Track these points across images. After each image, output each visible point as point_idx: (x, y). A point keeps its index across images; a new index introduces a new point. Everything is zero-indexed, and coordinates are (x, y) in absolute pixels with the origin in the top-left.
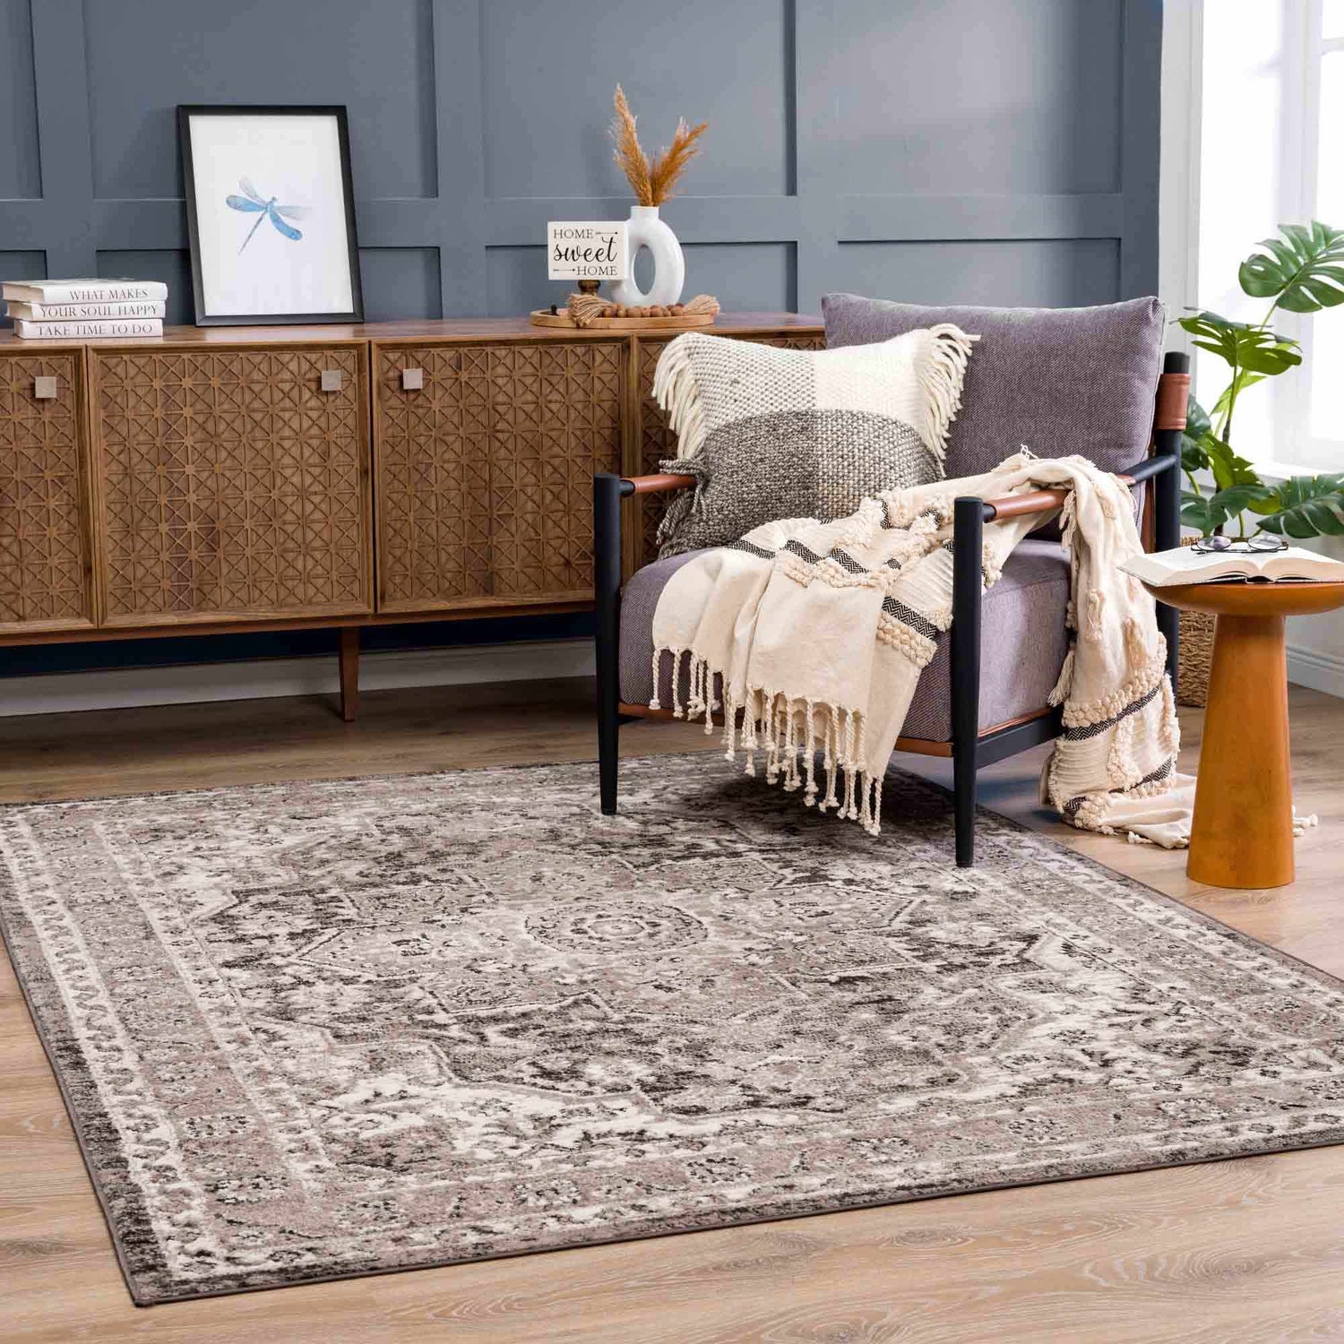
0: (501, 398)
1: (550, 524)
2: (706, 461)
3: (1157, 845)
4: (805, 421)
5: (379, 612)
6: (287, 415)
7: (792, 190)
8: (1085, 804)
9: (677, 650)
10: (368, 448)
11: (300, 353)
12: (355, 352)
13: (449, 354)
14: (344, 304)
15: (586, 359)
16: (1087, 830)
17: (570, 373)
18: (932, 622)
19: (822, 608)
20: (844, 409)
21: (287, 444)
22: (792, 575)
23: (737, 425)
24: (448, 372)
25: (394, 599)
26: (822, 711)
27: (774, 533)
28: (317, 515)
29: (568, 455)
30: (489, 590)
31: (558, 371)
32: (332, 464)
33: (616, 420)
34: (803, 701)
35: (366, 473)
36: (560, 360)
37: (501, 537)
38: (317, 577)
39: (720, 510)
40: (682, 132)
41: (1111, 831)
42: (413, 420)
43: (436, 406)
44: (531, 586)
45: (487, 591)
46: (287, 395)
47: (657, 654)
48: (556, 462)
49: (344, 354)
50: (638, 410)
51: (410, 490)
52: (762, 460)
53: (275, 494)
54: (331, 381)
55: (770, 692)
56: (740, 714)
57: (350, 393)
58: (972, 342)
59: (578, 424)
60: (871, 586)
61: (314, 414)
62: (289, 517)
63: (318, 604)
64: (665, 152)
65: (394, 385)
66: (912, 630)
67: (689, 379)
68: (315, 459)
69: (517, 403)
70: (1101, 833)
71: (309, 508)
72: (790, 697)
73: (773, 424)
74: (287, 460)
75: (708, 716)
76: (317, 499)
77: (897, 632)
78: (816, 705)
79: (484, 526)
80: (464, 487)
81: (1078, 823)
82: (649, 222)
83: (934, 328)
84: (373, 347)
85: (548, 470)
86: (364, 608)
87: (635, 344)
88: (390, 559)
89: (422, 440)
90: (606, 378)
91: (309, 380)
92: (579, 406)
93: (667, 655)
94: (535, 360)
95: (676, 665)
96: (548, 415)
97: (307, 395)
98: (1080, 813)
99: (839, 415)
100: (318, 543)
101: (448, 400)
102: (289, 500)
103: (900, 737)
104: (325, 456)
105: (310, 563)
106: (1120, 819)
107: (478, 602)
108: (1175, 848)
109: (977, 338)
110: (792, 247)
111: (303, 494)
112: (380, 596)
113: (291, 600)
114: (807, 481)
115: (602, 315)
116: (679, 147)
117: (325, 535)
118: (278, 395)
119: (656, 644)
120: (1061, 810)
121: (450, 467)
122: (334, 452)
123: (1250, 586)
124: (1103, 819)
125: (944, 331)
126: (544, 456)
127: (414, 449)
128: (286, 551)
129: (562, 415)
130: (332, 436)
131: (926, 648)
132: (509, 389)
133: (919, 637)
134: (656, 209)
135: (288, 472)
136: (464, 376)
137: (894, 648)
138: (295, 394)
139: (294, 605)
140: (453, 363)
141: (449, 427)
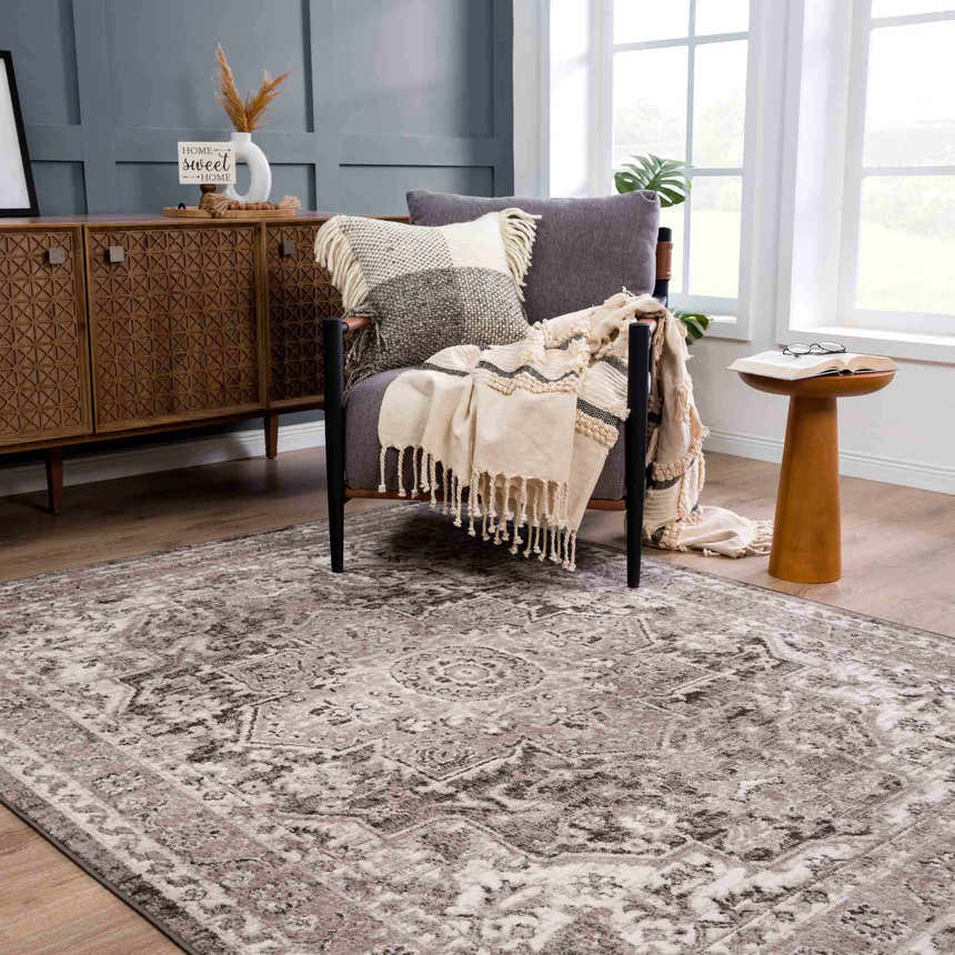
0: (176, 268)
1: (211, 360)
2: (376, 306)
3: (724, 556)
4: (449, 276)
5: (97, 431)
6: (21, 284)
7: (310, 128)
8: (667, 532)
9: (401, 447)
10: (84, 308)
11: (30, 235)
12: (70, 234)
13: (138, 235)
14: (23, 202)
15: (231, 239)
16: (669, 550)
17: (221, 249)
18: (616, 415)
19: (529, 409)
20: (473, 266)
21: (22, 306)
22: (495, 385)
23: (398, 279)
24: (138, 248)
25: (106, 422)
26: (535, 485)
27: (453, 356)
28: (47, 361)
29: (222, 310)
30: (171, 410)
31: (213, 248)
32: (56, 321)
33: (252, 281)
34: (518, 480)
35: (83, 327)
36: (214, 239)
37: (178, 372)
38: (48, 408)
39: (398, 342)
40: (268, 78)
41: (686, 549)
42: (115, 286)
43: (131, 274)
44: (199, 406)
45: (169, 411)
46: (20, 268)
47: (384, 451)
48: (214, 314)
49: (62, 235)
50: (267, 274)
51: (114, 338)
52: (424, 305)
53: (15, 346)
54: (57, 256)
55: (493, 474)
56: (466, 492)
57: (68, 266)
58: (535, 220)
59: (227, 286)
60: (566, 391)
61: (41, 283)
62: (26, 363)
63: (50, 429)
64: (255, 94)
65: (101, 259)
66: (601, 422)
67: (346, 248)
68: (44, 318)
69: (187, 271)
70: (679, 551)
71: (40, 355)
72: (508, 476)
73: (428, 278)
74: (23, 319)
75: (433, 494)
76: (46, 348)
77: (589, 423)
78: (529, 481)
79: (166, 364)
80: (152, 335)
81: (662, 545)
82: (244, 144)
83: (503, 212)
84: (86, 230)
85: (208, 321)
86: (85, 429)
87: (264, 227)
88: (102, 393)
89: (121, 301)
90: (244, 253)
91: (37, 256)
92: (227, 273)
93: (393, 451)
94: (198, 240)
95: (401, 458)
96: (207, 280)
97: (35, 267)
98: (664, 539)
99: (470, 271)
100: (48, 382)
101: (139, 271)
102: (26, 350)
103: (591, 499)
104: (51, 314)
105: (43, 398)
106: (691, 540)
107: (165, 420)
108: (738, 557)
109: (540, 217)
110: (312, 167)
111: (34, 343)
112: (96, 420)
113: (30, 427)
114: (457, 318)
115: (229, 208)
116: (266, 90)
117: (54, 376)
118: (13, 268)
119: (383, 442)
120: (650, 537)
121: (142, 320)
122: (58, 311)
123: (841, 377)
124: (680, 541)
125: (511, 213)
126: (206, 310)
127: (116, 307)
128: (24, 389)
129: (217, 279)
130: (56, 299)
131: (613, 434)
132: (181, 261)
133: (607, 426)
134: (249, 134)
135: (23, 329)
136: (149, 251)
137: (587, 435)
138: (26, 267)
139: (33, 431)
140: (141, 242)
141: (140, 290)
